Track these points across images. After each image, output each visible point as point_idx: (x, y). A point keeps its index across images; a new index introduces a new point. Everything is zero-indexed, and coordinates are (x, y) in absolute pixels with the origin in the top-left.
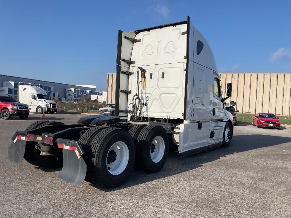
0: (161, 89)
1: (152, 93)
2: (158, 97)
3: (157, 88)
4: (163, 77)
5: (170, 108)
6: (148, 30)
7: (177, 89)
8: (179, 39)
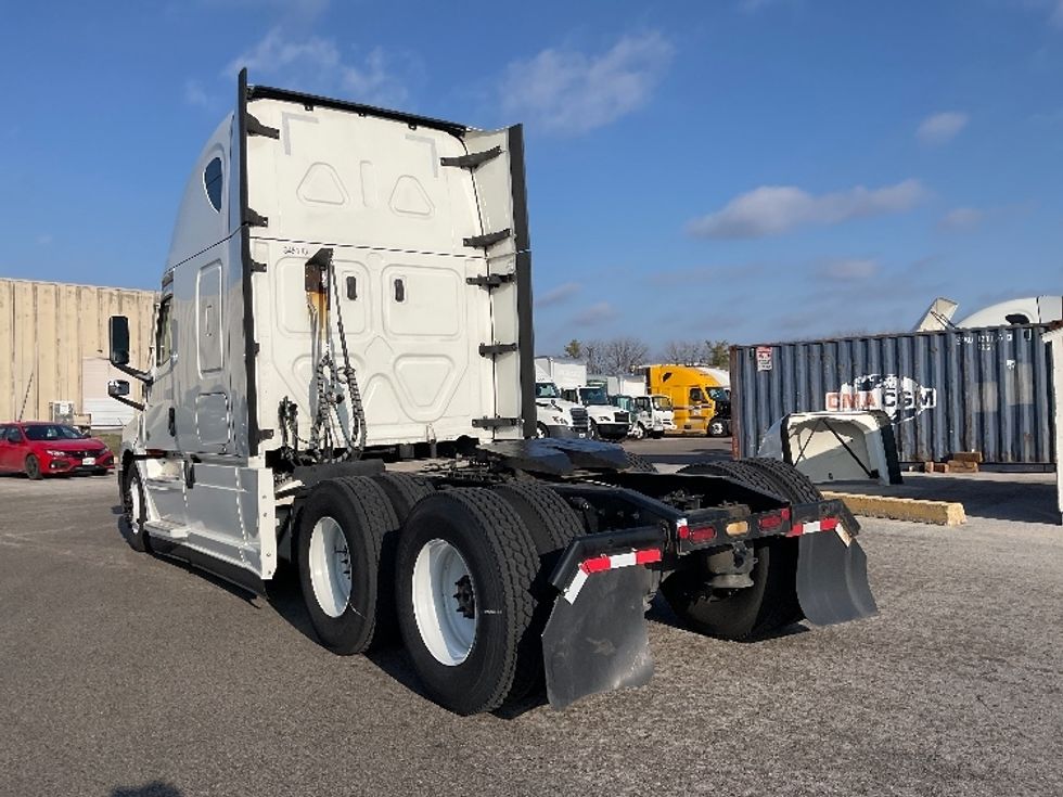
0: (396, 339)
1: (362, 356)
2: (387, 370)
3: (383, 335)
4: (400, 296)
5: (431, 405)
6: (309, 102)
7: (451, 340)
8: (436, 176)
